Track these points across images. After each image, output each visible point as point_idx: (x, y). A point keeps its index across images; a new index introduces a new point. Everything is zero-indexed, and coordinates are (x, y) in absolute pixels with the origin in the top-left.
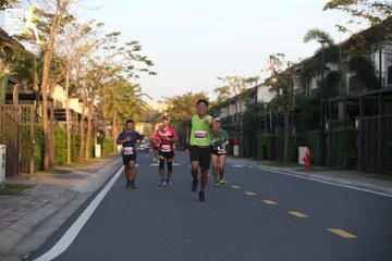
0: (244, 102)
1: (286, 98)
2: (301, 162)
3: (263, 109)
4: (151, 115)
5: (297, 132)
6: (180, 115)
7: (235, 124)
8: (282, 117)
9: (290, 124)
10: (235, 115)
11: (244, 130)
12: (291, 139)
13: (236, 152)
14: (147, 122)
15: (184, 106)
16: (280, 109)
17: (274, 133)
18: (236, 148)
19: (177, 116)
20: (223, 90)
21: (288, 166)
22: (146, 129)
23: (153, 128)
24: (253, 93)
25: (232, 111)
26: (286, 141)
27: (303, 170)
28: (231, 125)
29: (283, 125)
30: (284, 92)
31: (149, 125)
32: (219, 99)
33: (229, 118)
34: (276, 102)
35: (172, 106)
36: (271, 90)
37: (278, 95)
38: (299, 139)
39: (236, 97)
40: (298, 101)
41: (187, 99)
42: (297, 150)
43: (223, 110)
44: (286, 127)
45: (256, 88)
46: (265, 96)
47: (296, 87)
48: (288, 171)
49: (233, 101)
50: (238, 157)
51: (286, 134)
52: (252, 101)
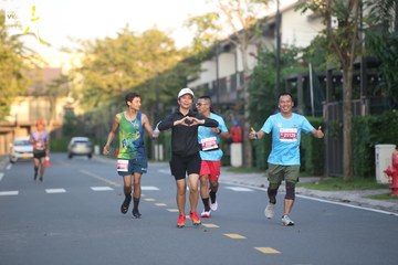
0: (253, 49)
1: (345, 35)
2: (382, 177)
3: (294, 62)
4: (46, 79)
5: (372, 110)
6: (110, 79)
7: (233, 96)
8: (337, 79)
9: (355, 95)
10: (233, 78)
11: (253, 109)
12: (357, 127)
13: (236, 159)
14: (36, 95)
15: (120, 58)
16: (332, 62)
17: (320, 114)
18: (236, 149)
19: (104, 81)
20: (206, 23)
21: (353, 188)
22: (34, 112)
23: (52, 109)
24: (272, 27)
25: (226, 67)
26: (346, 132)
27: (387, 197)
28: (224, 99)
29: (339, 97)
30: (341, 24)
31: (43, 103)
32: (197, 41)
33: (220, 83)
34: (323, 45)
35: (93, 58)
36: (311, 19)
37: (328, 31)
38: (376, 126)
39: (234, 37)
40: (372, 44)
41: (126, 42)
42: (372, 152)
43: (204, 65)
44: (347, 100)
45: (279, 16)
46: (299, 33)
47: (366, 13)
48: (352, 198)
49: (228, 47)
50: (242, 169)
51: (347, 116)
52: (270, 46)
